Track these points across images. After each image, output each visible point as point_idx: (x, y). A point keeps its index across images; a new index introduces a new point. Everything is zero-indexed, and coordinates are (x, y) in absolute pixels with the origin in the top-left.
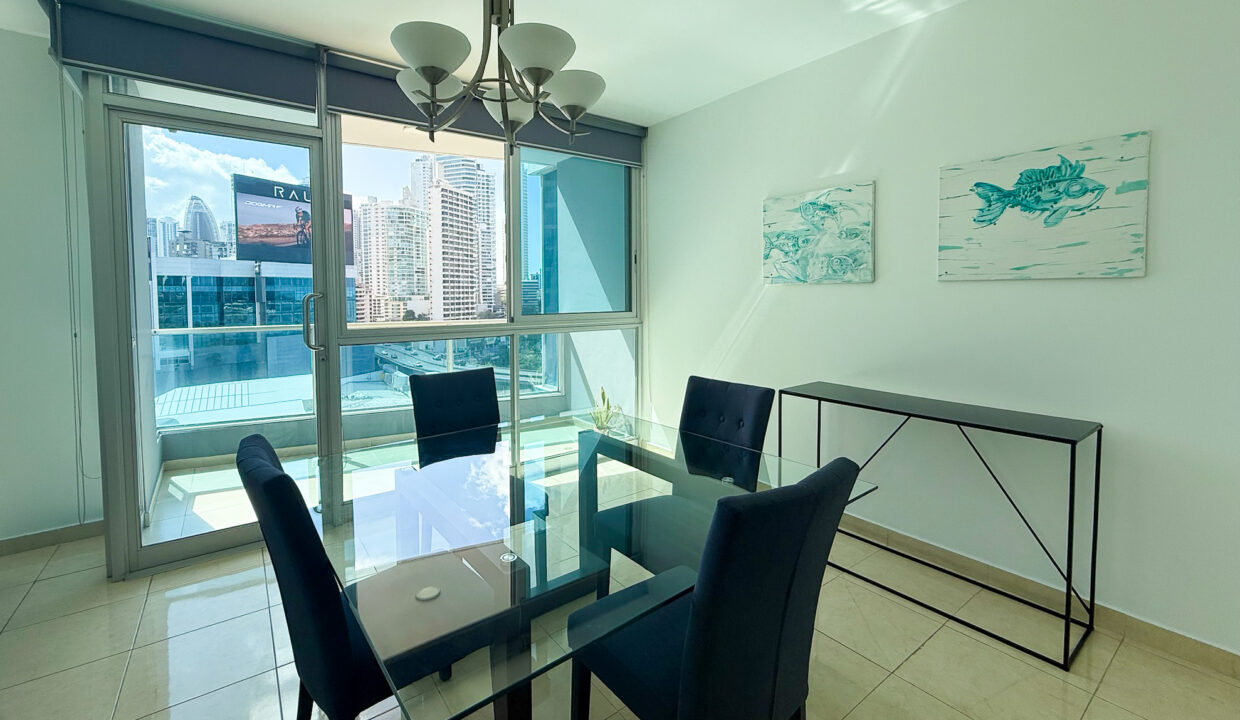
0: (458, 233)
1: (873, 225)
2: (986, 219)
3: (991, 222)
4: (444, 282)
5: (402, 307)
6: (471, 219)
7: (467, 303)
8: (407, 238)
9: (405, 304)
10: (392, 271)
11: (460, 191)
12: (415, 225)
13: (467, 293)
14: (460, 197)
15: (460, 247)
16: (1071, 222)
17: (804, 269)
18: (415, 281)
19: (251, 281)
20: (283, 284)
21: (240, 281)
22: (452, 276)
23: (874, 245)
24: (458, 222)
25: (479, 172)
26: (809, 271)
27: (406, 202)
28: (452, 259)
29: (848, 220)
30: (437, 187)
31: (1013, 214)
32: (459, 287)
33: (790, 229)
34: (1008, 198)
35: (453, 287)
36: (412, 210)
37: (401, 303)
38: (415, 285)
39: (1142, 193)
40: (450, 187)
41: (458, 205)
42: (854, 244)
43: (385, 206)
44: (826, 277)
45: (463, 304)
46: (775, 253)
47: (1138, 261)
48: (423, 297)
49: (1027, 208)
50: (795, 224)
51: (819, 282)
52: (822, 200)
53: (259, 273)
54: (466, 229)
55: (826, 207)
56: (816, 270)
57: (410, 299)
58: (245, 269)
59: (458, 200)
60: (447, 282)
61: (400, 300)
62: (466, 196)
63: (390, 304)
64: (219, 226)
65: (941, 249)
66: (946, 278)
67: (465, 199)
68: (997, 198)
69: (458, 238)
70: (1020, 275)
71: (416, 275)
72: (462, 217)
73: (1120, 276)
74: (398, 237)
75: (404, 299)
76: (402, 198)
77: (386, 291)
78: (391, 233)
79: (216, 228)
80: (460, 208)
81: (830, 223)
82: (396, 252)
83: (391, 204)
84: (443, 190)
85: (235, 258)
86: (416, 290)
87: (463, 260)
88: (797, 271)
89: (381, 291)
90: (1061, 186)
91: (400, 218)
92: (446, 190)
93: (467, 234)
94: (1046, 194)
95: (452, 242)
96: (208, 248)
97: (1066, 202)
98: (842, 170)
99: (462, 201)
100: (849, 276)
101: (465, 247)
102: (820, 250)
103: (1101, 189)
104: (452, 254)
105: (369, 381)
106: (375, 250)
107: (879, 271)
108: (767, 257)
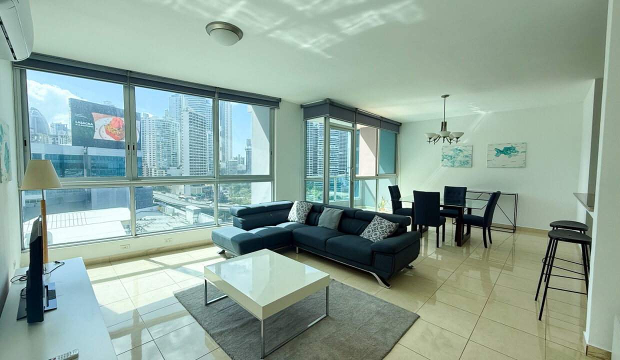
0: (198, 135)
1: (472, 155)
2: (497, 156)
3: (498, 156)
4: (190, 160)
5: (164, 172)
6: (205, 128)
7: (203, 171)
8: (167, 137)
9: (166, 171)
10: (159, 154)
11: (199, 113)
12: (172, 130)
13: (202, 166)
14: (199, 117)
15: (199, 142)
16: (513, 157)
17: (453, 164)
18: (172, 159)
19: (81, 157)
20: (101, 159)
21: (74, 157)
22: (195, 157)
23: (472, 159)
24: (198, 129)
25: (207, 104)
26: (455, 164)
27: (167, 117)
28: (195, 149)
29: (466, 153)
30: (186, 111)
31: (502, 155)
32: (198, 163)
33: (450, 154)
34: (502, 152)
35: (195, 163)
36: (170, 122)
37: (164, 171)
38: (172, 161)
39: (525, 153)
40: (193, 111)
41: (198, 121)
42: (467, 159)
43: (154, 119)
44: (460, 166)
45: (200, 171)
46: (445, 160)
47: (524, 165)
48: (176, 168)
49: (505, 154)
50: (451, 153)
51: (457, 167)
52: (459, 148)
53: (86, 153)
54: (202, 133)
55: (460, 150)
56: (456, 164)
57: (169, 169)
58: (78, 151)
59: (198, 118)
60: (192, 160)
61: (163, 169)
62: (202, 117)
63: (158, 171)
64: (50, 125)
65: (488, 161)
66: (488, 167)
67: (201, 118)
68: (500, 152)
69: (198, 138)
70: (504, 167)
71: (172, 156)
72: (200, 127)
73: (521, 167)
74: (162, 136)
75: (165, 169)
76: (164, 116)
77: (155, 164)
78: (158, 134)
79: (48, 126)
80: (199, 123)
81: (461, 153)
82: (161, 144)
83: (158, 118)
84: (190, 113)
85: (71, 145)
86: (172, 164)
87: (200, 149)
88: (451, 164)
89: (152, 164)
90: (511, 151)
91: (163, 126)
92: (192, 113)
93: (202, 136)
94: (509, 152)
95: (194, 140)
96: (45, 138)
97: (512, 154)
98: (464, 142)
99: (200, 119)
100: (466, 166)
101: (201, 143)
102: (458, 159)
103: (518, 152)
104: (194, 146)
105: (152, 211)
106: (149, 142)
107: (473, 165)
108: (442, 160)
